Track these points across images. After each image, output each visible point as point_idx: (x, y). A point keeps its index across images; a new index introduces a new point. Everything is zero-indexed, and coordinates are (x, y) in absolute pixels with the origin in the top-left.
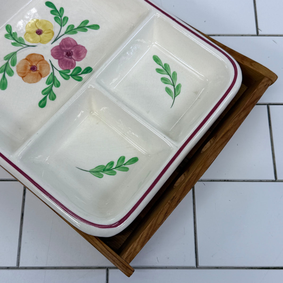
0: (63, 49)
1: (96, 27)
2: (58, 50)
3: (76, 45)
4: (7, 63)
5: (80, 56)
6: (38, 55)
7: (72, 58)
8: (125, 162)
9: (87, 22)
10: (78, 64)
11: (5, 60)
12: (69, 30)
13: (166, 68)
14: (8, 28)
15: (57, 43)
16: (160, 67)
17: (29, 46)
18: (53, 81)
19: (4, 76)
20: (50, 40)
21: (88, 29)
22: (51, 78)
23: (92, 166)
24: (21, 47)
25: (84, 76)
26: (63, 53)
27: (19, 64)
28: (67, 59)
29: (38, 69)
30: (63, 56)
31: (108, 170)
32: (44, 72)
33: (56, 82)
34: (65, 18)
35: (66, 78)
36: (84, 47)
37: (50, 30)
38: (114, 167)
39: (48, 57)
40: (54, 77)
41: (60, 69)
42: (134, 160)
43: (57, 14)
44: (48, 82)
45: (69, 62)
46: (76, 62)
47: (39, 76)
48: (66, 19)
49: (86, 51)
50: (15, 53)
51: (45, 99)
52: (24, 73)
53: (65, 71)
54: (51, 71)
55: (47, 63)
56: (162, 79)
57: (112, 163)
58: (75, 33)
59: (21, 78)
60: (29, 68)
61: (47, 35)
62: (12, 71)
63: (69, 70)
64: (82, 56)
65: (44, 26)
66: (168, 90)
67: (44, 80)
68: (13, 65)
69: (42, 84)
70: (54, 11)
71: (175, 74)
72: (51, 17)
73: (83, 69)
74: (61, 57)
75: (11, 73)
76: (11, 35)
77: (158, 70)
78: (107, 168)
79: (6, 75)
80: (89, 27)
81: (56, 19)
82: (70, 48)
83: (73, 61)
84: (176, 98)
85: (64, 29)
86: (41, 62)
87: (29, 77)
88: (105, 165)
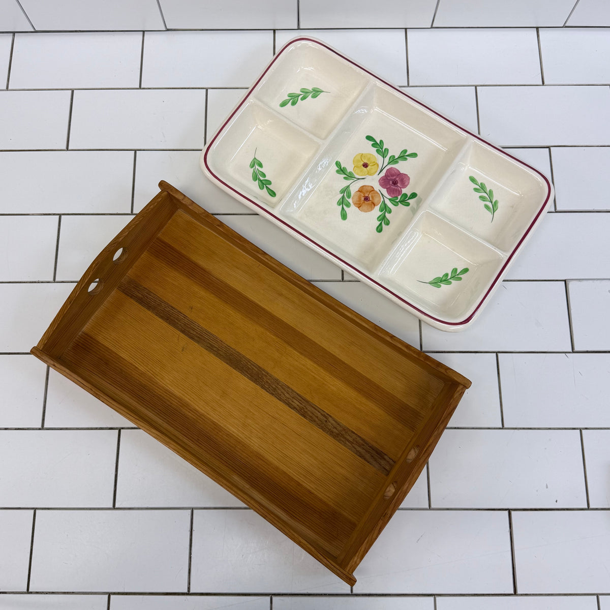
0: (389, 178)
1: (414, 155)
2: (384, 180)
3: (399, 174)
4: (343, 197)
5: (404, 184)
6: (369, 186)
7: (398, 186)
8: (458, 273)
9: (405, 151)
10: (404, 191)
11: (341, 193)
12: (391, 160)
13: (482, 187)
14: (338, 164)
15: (383, 174)
16: (478, 187)
17: (359, 179)
18: (385, 208)
19: (343, 208)
20: (376, 172)
21: (407, 157)
22: (383, 206)
23: (430, 279)
24: (353, 181)
25: (410, 201)
26: (389, 182)
27: (354, 196)
28: (394, 187)
29: (371, 199)
30: (390, 185)
31: (445, 280)
32: (376, 201)
33: (387, 209)
34: (385, 149)
35: (396, 204)
36: (407, 175)
37: (374, 162)
38: (449, 278)
39: (377, 187)
40: (385, 205)
41: (390, 197)
42: (466, 270)
43: (378, 147)
44: (381, 210)
45: (396, 190)
46: (402, 189)
47: (373, 205)
48: (387, 150)
49: (409, 179)
50: (348, 186)
51: (381, 224)
52: (360, 204)
53: (394, 199)
54: (382, 200)
55: (377, 193)
56: (481, 197)
57: (447, 275)
58: (397, 162)
59: (357, 208)
60: (363, 199)
61: (372, 167)
62: (349, 203)
63: (397, 197)
64: (406, 184)
65: (369, 159)
66: (487, 207)
67: (377, 208)
68: (349, 197)
69: (376, 212)
70: (375, 145)
71: (491, 191)
72: (373, 151)
73: (409, 196)
74: (388, 186)
75: (348, 205)
76: (342, 171)
77: (476, 190)
78: (444, 279)
79: (344, 207)
80: (407, 156)
81: (377, 151)
82: (395, 177)
83: (399, 189)
84: (495, 213)
85: (387, 160)
86: (372, 192)
87: (364, 207)
88: (441, 277)
